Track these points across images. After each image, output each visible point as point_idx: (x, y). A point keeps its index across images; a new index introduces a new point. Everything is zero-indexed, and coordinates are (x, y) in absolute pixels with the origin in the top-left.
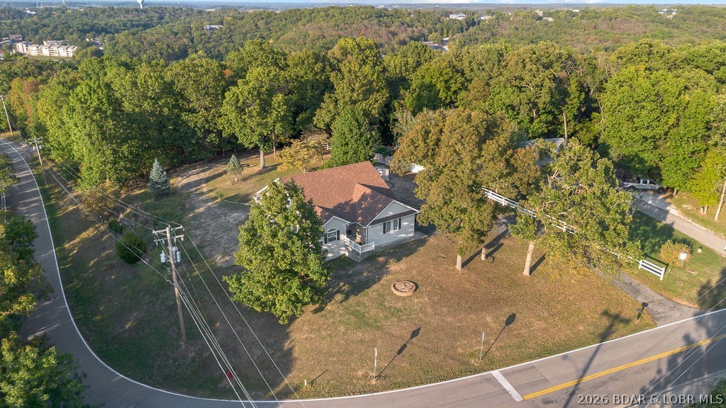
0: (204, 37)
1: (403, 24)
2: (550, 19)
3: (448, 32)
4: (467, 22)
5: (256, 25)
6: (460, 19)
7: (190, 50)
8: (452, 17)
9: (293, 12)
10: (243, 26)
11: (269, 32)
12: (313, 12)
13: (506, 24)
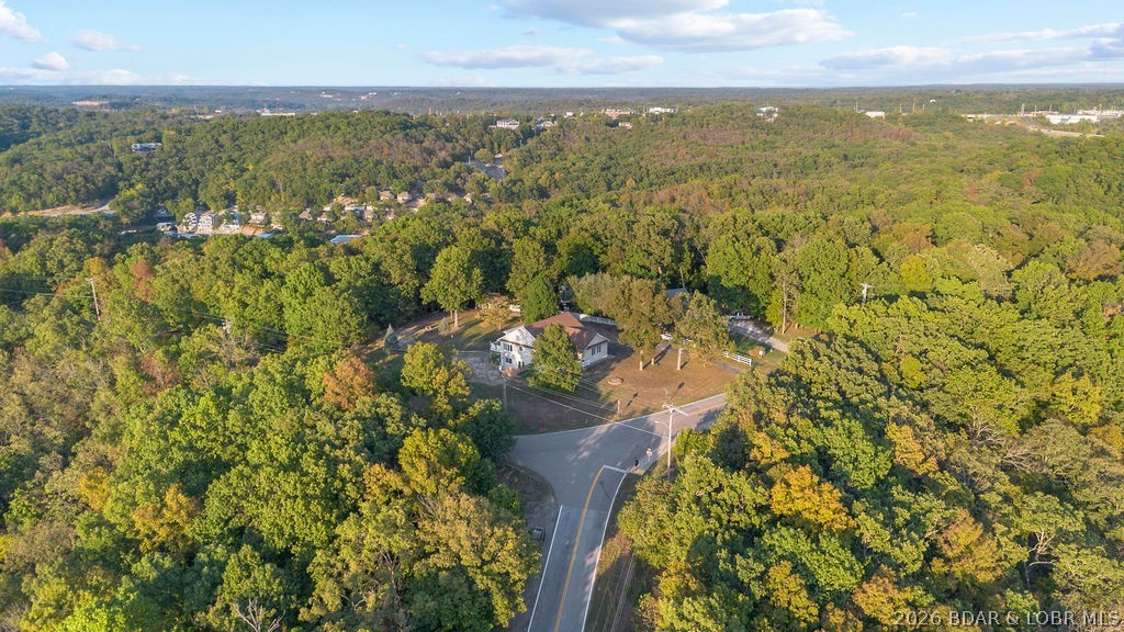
0: (138, 162)
1: (438, 137)
2: (628, 125)
3: (499, 147)
4: (522, 132)
5: (217, 142)
6: (513, 127)
7: (121, 184)
8: (501, 125)
9: (273, 122)
10: (196, 144)
11: (240, 153)
12: (304, 122)
13: (573, 134)
